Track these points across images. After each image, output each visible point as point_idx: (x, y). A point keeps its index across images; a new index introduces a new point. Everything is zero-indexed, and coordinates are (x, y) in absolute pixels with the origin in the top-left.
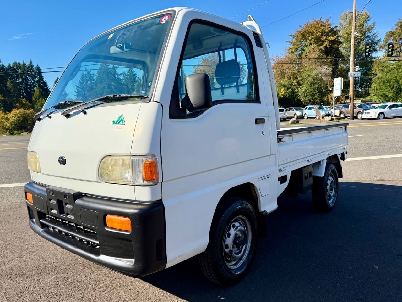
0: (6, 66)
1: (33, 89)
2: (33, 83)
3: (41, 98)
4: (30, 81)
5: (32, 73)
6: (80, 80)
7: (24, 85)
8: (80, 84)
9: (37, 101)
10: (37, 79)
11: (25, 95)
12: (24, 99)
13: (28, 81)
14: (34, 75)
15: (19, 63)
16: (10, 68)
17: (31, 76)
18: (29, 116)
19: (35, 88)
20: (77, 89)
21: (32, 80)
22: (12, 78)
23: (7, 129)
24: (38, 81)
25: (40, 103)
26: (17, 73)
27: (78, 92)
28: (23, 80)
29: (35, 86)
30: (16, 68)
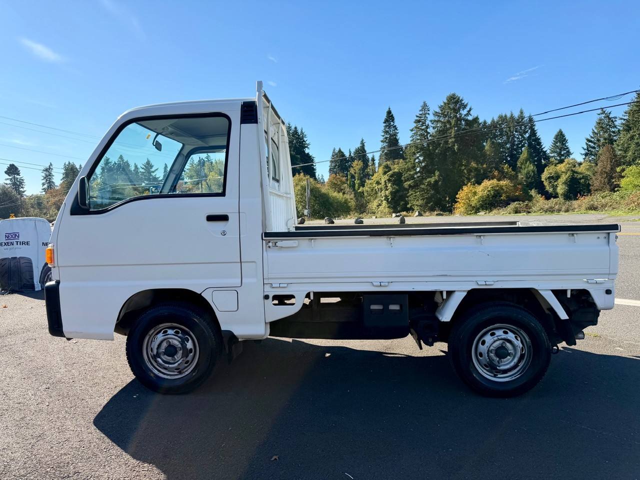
0: (489, 122)
1: (520, 151)
2: (522, 141)
3: (528, 163)
4: (518, 138)
5: (521, 128)
6: (594, 129)
7: (508, 146)
8: (592, 136)
9: (523, 167)
10: (527, 135)
11: (509, 159)
12: (507, 165)
13: (515, 139)
14: (524, 130)
15: (506, 116)
16: (494, 125)
17: (520, 132)
18: (503, 189)
19: (523, 149)
20: (587, 144)
21: (520, 137)
22: (495, 136)
23: (474, 207)
24: (529, 137)
25: (526, 169)
26: (501, 130)
27: (588, 148)
28: (508, 138)
29: (523, 146)
30: (501, 124)
